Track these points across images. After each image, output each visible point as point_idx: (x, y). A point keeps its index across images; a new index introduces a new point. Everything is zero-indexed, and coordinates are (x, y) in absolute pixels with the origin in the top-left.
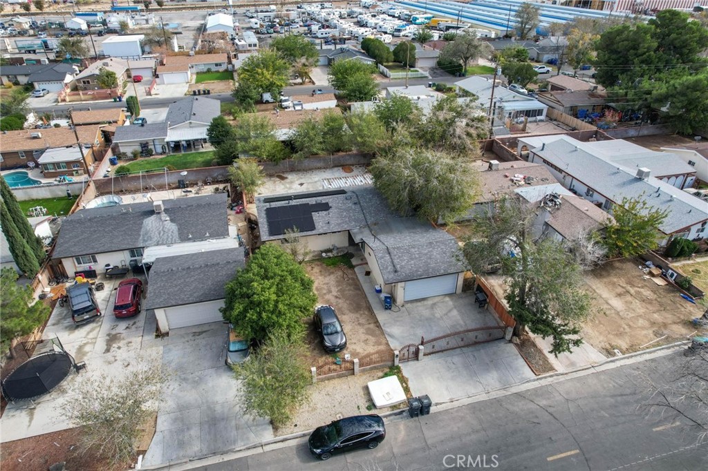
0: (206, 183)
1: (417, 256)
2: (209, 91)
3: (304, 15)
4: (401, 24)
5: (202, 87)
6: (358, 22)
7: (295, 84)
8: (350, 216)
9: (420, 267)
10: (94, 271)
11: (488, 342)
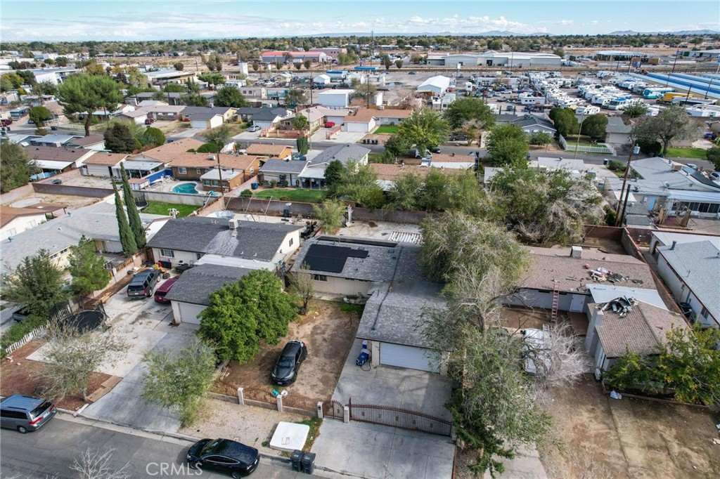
0: (305, 217)
1: (405, 320)
2: (377, 141)
3: (525, 82)
4: (624, 97)
5: (375, 138)
6: (579, 92)
7: (461, 145)
8: (381, 268)
9: (401, 333)
10: (171, 263)
11: (430, 433)
